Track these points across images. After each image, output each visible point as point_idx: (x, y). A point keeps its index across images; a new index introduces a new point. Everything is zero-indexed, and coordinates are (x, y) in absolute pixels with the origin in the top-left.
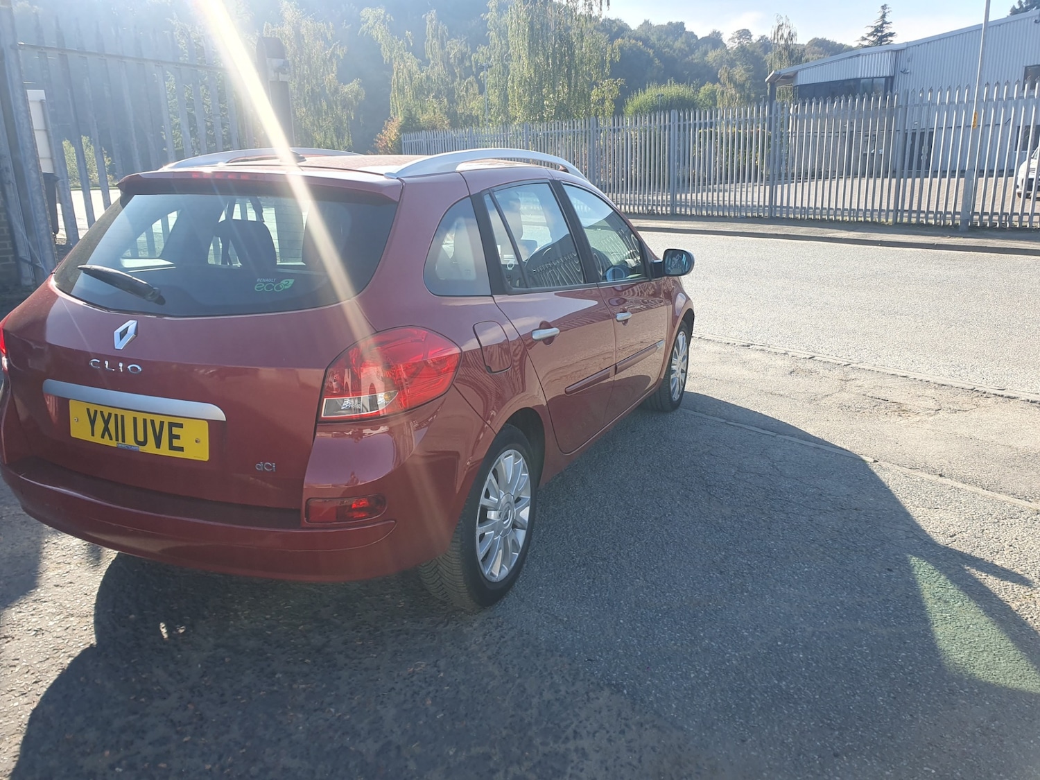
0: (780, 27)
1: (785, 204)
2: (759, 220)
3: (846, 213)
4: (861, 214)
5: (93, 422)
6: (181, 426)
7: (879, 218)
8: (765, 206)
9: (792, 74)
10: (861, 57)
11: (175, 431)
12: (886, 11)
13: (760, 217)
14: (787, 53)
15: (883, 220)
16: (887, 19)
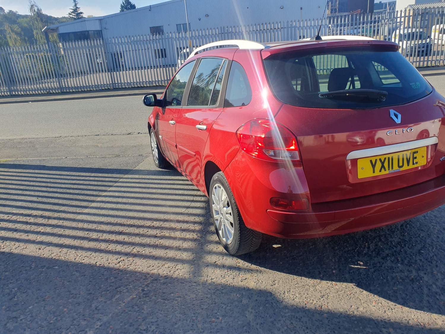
0: (32, 6)
1: (119, 82)
2: (109, 90)
3: (147, 83)
4: (154, 83)
5: (374, 166)
6: (417, 152)
7: (162, 83)
8: (110, 84)
9: (55, 28)
10: (86, 22)
11: (415, 155)
12: (76, 3)
13: (109, 89)
14: (39, 19)
15: (163, 84)
16: (78, 6)
